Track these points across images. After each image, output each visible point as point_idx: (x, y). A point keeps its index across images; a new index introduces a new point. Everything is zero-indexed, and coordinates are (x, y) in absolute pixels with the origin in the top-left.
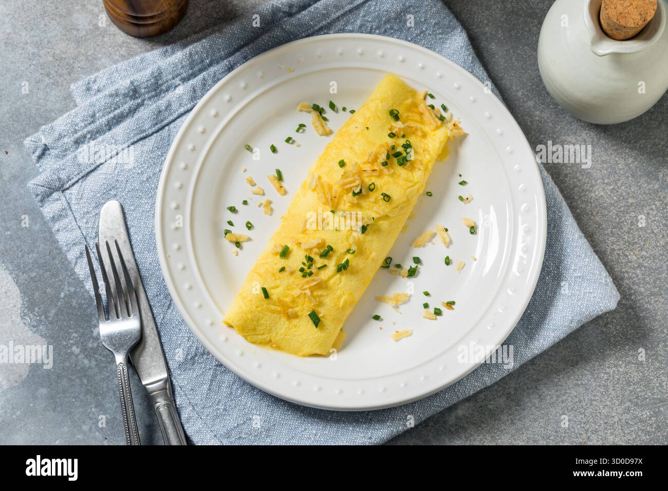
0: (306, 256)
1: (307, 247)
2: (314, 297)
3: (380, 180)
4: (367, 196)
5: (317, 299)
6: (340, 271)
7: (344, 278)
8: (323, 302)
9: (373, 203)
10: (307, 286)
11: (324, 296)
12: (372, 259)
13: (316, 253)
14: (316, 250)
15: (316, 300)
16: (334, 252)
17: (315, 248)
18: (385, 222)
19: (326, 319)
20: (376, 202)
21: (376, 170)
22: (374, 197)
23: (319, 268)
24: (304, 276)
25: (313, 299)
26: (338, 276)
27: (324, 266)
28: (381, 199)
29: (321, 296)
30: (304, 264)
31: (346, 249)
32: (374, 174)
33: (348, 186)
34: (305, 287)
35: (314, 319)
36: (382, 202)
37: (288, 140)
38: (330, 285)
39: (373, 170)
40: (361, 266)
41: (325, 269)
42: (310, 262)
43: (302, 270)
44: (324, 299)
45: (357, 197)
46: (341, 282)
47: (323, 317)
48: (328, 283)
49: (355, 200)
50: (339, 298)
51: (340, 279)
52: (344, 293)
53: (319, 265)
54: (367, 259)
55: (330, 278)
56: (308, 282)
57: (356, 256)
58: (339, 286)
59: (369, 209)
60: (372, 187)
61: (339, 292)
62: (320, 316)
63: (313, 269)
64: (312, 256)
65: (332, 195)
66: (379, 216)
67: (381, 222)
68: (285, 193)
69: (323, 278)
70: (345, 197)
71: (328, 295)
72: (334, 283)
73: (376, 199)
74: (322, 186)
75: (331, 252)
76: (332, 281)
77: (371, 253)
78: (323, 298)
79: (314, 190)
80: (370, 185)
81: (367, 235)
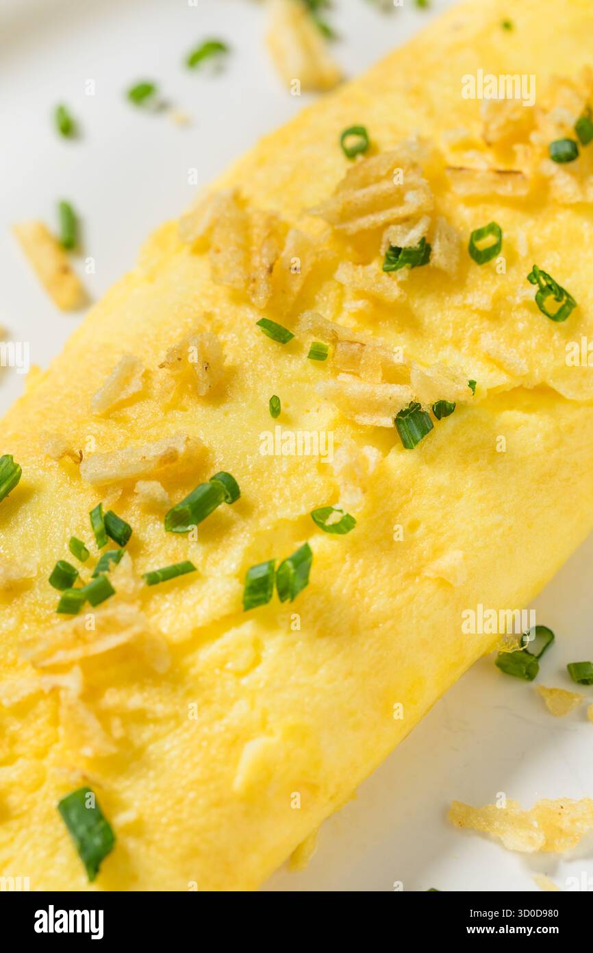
0: (95, 513)
1: (110, 469)
2: (104, 717)
3: (530, 223)
4: (452, 283)
5: (116, 723)
6: (258, 602)
7: (273, 645)
8: (151, 748)
9: (483, 314)
10: (77, 653)
11: (156, 721)
12: (443, 583)
13: (152, 507)
14: (152, 489)
15: (107, 728)
16: (246, 511)
17: (148, 477)
18: (533, 418)
19: (149, 843)
20: (495, 315)
21: (517, 173)
22: (493, 289)
23: (154, 580)
24: (69, 608)
25: (94, 725)
26: (247, 629)
27: (181, 572)
28: (526, 304)
29: (140, 717)
30: (78, 548)
31: (312, 506)
32: (507, 189)
33: (366, 222)
34: (61, 657)
35: (82, 829)
36: (527, 322)
37: (142, 94)
38: (193, 671)
39: (500, 172)
40: (378, 603)
41: (183, 586)
42: (112, 547)
43: (63, 577)
44: (156, 737)
45: (403, 273)
46: (256, 661)
47: (137, 829)
48: (189, 659)
49: (392, 286)
50: (236, 741)
51: (257, 645)
52: (264, 724)
53: (156, 562)
54: (410, 576)
55: (201, 636)
56: (79, 636)
57: (356, 549)
58: (244, 681)
59: (457, 344)
60: (489, 241)
61: (239, 712)
62: (120, 820)
63: (122, 577)
64: (132, 517)
65: (277, 257)
66: (501, 380)
67: (512, 416)
68: (82, 301)
69: (164, 630)
70: (345, 273)
71: (177, 719)
72: (222, 664)
73: (499, 299)
74: (244, 226)
75: (223, 508)
76: (207, 654)
77: (437, 551)
78: (147, 733)
79: (202, 247)
80: (479, 234)
81: (430, 460)
